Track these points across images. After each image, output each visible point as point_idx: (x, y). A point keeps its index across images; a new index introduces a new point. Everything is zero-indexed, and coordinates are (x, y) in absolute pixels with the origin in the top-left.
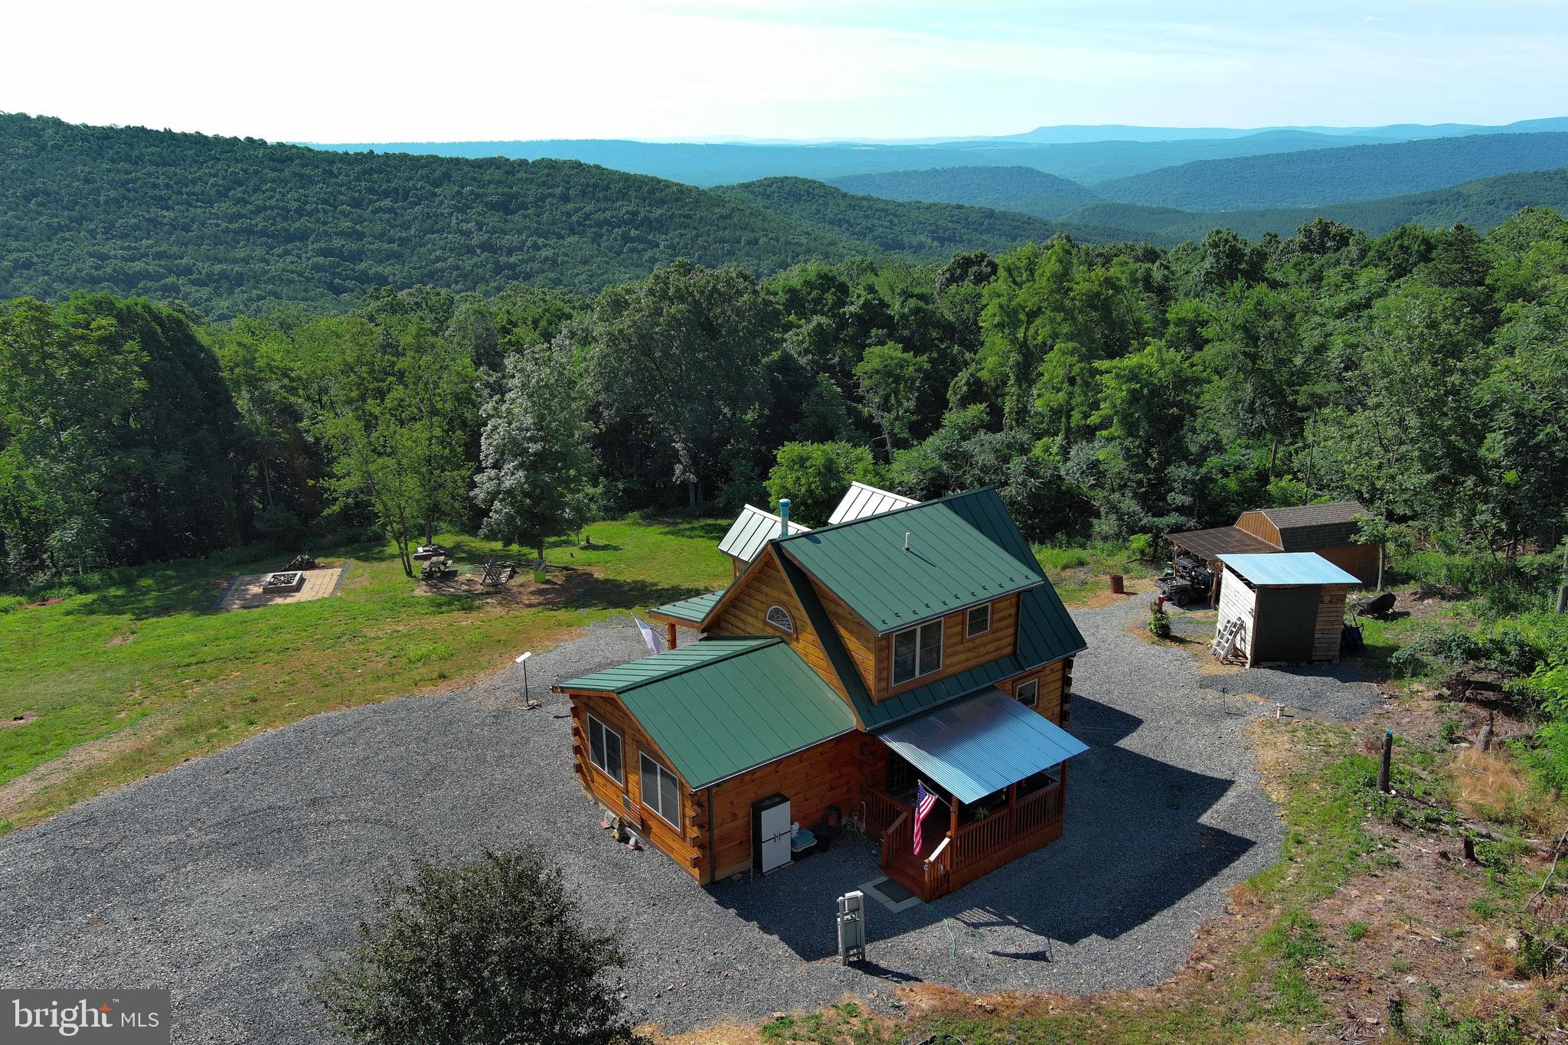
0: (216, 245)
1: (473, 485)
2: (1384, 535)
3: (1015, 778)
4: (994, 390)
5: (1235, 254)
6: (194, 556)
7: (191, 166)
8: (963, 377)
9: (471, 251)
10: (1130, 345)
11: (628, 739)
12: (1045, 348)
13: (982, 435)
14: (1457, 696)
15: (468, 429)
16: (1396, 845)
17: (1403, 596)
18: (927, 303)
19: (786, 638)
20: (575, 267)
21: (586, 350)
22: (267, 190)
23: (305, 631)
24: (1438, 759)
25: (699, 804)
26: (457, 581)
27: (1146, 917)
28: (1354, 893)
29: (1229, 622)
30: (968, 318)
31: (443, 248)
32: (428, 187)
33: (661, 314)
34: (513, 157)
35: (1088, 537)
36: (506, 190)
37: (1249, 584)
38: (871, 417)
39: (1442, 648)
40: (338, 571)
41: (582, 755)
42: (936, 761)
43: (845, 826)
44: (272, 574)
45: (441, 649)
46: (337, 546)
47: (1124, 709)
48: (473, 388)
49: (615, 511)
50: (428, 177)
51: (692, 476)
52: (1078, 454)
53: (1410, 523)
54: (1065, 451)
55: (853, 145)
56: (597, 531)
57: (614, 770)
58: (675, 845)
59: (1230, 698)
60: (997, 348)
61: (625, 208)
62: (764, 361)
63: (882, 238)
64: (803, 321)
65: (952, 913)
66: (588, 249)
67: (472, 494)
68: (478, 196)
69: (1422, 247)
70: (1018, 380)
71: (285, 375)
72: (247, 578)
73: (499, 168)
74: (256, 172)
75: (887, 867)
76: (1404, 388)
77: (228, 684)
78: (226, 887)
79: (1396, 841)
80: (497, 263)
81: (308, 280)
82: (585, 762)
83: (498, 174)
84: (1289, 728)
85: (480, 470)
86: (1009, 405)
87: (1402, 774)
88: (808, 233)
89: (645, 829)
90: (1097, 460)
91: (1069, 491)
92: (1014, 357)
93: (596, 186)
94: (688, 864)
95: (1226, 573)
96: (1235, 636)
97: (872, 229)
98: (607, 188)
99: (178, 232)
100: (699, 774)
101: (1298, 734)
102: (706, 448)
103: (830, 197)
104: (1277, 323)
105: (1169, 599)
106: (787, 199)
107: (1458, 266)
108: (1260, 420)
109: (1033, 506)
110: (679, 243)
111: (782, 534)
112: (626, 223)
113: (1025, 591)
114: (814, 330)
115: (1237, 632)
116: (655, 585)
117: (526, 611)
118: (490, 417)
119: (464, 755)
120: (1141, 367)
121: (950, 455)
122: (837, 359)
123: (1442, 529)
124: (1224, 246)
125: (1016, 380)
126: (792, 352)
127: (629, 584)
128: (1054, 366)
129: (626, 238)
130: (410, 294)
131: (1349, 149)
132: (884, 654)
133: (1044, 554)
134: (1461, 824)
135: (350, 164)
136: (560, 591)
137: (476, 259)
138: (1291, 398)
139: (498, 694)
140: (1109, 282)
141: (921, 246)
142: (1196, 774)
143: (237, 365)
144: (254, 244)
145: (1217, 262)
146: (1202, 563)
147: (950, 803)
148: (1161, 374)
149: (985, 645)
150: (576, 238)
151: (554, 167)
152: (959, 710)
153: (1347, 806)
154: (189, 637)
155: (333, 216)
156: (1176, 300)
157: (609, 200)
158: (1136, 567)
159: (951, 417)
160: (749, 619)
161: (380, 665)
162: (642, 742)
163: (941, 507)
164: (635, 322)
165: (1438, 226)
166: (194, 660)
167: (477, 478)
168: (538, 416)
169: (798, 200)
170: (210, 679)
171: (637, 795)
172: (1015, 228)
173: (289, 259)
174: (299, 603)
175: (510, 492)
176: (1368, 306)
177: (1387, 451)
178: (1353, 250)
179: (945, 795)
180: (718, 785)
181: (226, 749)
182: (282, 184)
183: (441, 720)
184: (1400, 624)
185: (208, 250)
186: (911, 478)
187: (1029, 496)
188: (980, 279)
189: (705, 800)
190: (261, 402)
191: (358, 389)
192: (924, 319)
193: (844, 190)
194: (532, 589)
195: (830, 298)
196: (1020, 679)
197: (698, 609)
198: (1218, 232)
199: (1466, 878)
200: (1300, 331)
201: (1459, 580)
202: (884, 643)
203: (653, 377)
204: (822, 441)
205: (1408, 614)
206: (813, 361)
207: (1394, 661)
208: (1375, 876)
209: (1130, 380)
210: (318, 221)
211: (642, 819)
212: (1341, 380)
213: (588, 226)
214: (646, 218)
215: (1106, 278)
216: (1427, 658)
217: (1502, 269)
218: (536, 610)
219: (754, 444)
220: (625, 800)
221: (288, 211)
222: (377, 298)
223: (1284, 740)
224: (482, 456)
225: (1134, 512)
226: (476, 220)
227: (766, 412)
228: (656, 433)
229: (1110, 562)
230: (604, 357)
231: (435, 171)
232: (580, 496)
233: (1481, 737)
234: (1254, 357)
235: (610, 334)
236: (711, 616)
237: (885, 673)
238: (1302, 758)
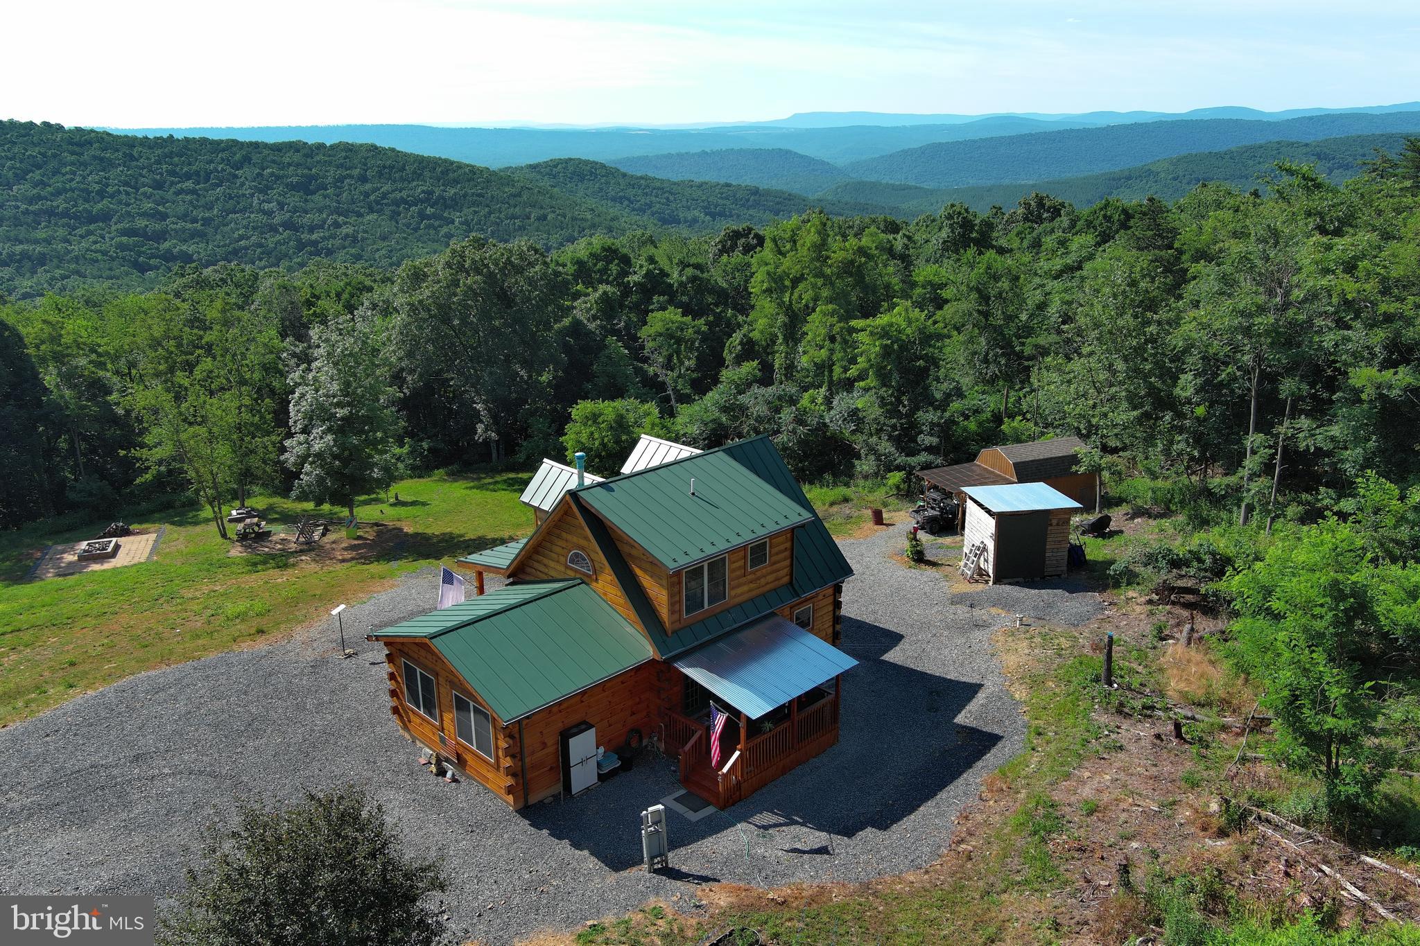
0: (16, 226)
1: (283, 450)
2: (1100, 465)
3: (796, 693)
4: (765, 348)
5: (967, 225)
6: (5, 528)
8: (737, 337)
9: (273, 229)
10: (881, 306)
11: (442, 680)
12: (810, 310)
13: (756, 389)
14: (1164, 601)
15: (277, 397)
16: (1119, 731)
17: (1117, 517)
18: (702, 272)
19: (586, 579)
20: (374, 243)
21: (388, 320)
22: (67, 173)
23: (123, 595)
24: (1151, 654)
25: (511, 736)
26: (271, 541)
27: (913, 809)
28: (1087, 774)
29: (973, 545)
30: (739, 285)
31: (246, 227)
32: (229, 169)
33: (458, 285)
34: (311, 140)
35: (851, 476)
36: (306, 171)
37: (988, 512)
38: (656, 375)
39: (1150, 559)
40: (153, 536)
41: (398, 698)
42: (725, 683)
43: (646, 746)
44: (85, 543)
45: (258, 606)
46: (150, 512)
47: (886, 626)
48: (280, 358)
49: (422, 469)
50: (228, 160)
51: (493, 434)
52: (840, 404)
53: (1121, 453)
54: (828, 401)
55: (630, 130)
56: (405, 488)
57: (429, 710)
58: (490, 775)
59: (977, 612)
60: (767, 311)
61: (419, 189)
62: (556, 326)
63: (660, 213)
64: (590, 289)
65: (744, 818)
66: (386, 226)
67: (282, 458)
68: (278, 178)
69: (1122, 217)
70: (786, 340)
71: (93, 351)
72: (61, 548)
73: (298, 151)
74: (54, 156)
75: (685, 781)
76: (1111, 337)
77: (45, 650)
78: (50, 846)
79: (1119, 727)
80: (299, 240)
81: (113, 259)
82: (401, 704)
83: (297, 158)
84: (1028, 635)
85: (290, 435)
86: (778, 361)
87: (1122, 669)
88: (592, 210)
89: (461, 762)
90: (857, 408)
91: (833, 436)
92: (782, 319)
93: (392, 167)
94: (503, 791)
95: (969, 503)
96: (979, 558)
97: (650, 206)
98: (403, 169)
100: (509, 709)
101: (1035, 640)
102: (505, 409)
103: (611, 176)
104: (1005, 284)
105: (922, 528)
106: (571, 178)
107: (1151, 232)
108: (993, 368)
109: (802, 451)
110: (472, 220)
111: (579, 485)
112: (422, 201)
113: (798, 527)
114: (601, 297)
115: (980, 555)
116: (462, 536)
117: (339, 567)
118: (297, 385)
119: (284, 704)
120: (891, 325)
121: (728, 408)
122: (623, 324)
123: (1147, 458)
124: (958, 218)
125: (784, 339)
126: (582, 318)
127: (437, 536)
128: (816, 326)
129: (422, 216)
130: (215, 271)
131: (1059, 132)
132: (676, 589)
133: (813, 493)
134: (1171, 709)
135: (150, 148)
136: (370, 546)
137: (278, 237)
138: (1018, 349)
139: (315, 645)
140: (862, 251)
141: (695, 220)
142: (950, 680)
143: (43, 342)
144: (55, 224)
145: (953, 232)
146: (949, 495)
147: (739, 719)
148: (909, 331)
149: (764, 576)
150: (375, 216)
151: (351, 150)
152: (742, 636)
153: (1078, 700)
155: (136, 199)
156: (919, 266)
157: (405, 180)
158: (892, 500)
159: (726, 374)
160: (552, 564)
161: (199, 624)
162: (455, 683)
163: (721, 454)
164: (433, 293)
165: (1133, 199)
166: (8, 629)
167: (287, 443)
168: (344, 384)
169: (582, 180)
170: (27, 646)
171: (452, 731)
172: (778, 203)
173: (92, 238)
174: (115, 569)
175: (319, 455)
176: (1080, 268)
177: (1099, 392)
178: (1065, 221)
179: (734, 712)
180: (528, 718)
181: (46, 713)
182: (82, 167)
183: (260, 673)
184: (1116, 541)
185: (8, 231)
186: (694, 430)
187: (798, 442)
188: (748, 249)
189: (516, 732)
190: (69, 377)
191: (167, 362)
192: (700, 285)
193: (623, 170)
194: (344, 545)
195: (614, 268)
196: (797, 605)
197: (503, 557)
198: (953, 206)
199: (1176, 755)
200: (1025, 289)
201: (1162, 501)
202: (675, 579)
203: (453, 344)
204: (613, 398)
205: (1121, 532)
206: (602, 327)
207: (1112, 573)
208: (1103, 758)
209: (882, 337)
210: (120, 202)
211: (457, 753)
212: (1059, 332)
213: (386, 205)
214: (441, 197)
215: (859, 248)
216: (1139, 569)
217: (1187, 235)
218: (349, 564)
219: (550, 403)
220: (441, 737)
221: (89, 193)
222: (183, 276)
223: (1023, 646)
224: (291, 422)
225: (889, 452)
226: (277, 201)
227: (560, 373)
228: (458, 396)
229: (871, 498)
230: (405, 326)
231: (235, 154)
232: (387, 456)
233: (1185, 634)
234: (986, 315)
235: (411, 304)
236: (516, 562)
237: (677, 606)
238: (1039, 661)
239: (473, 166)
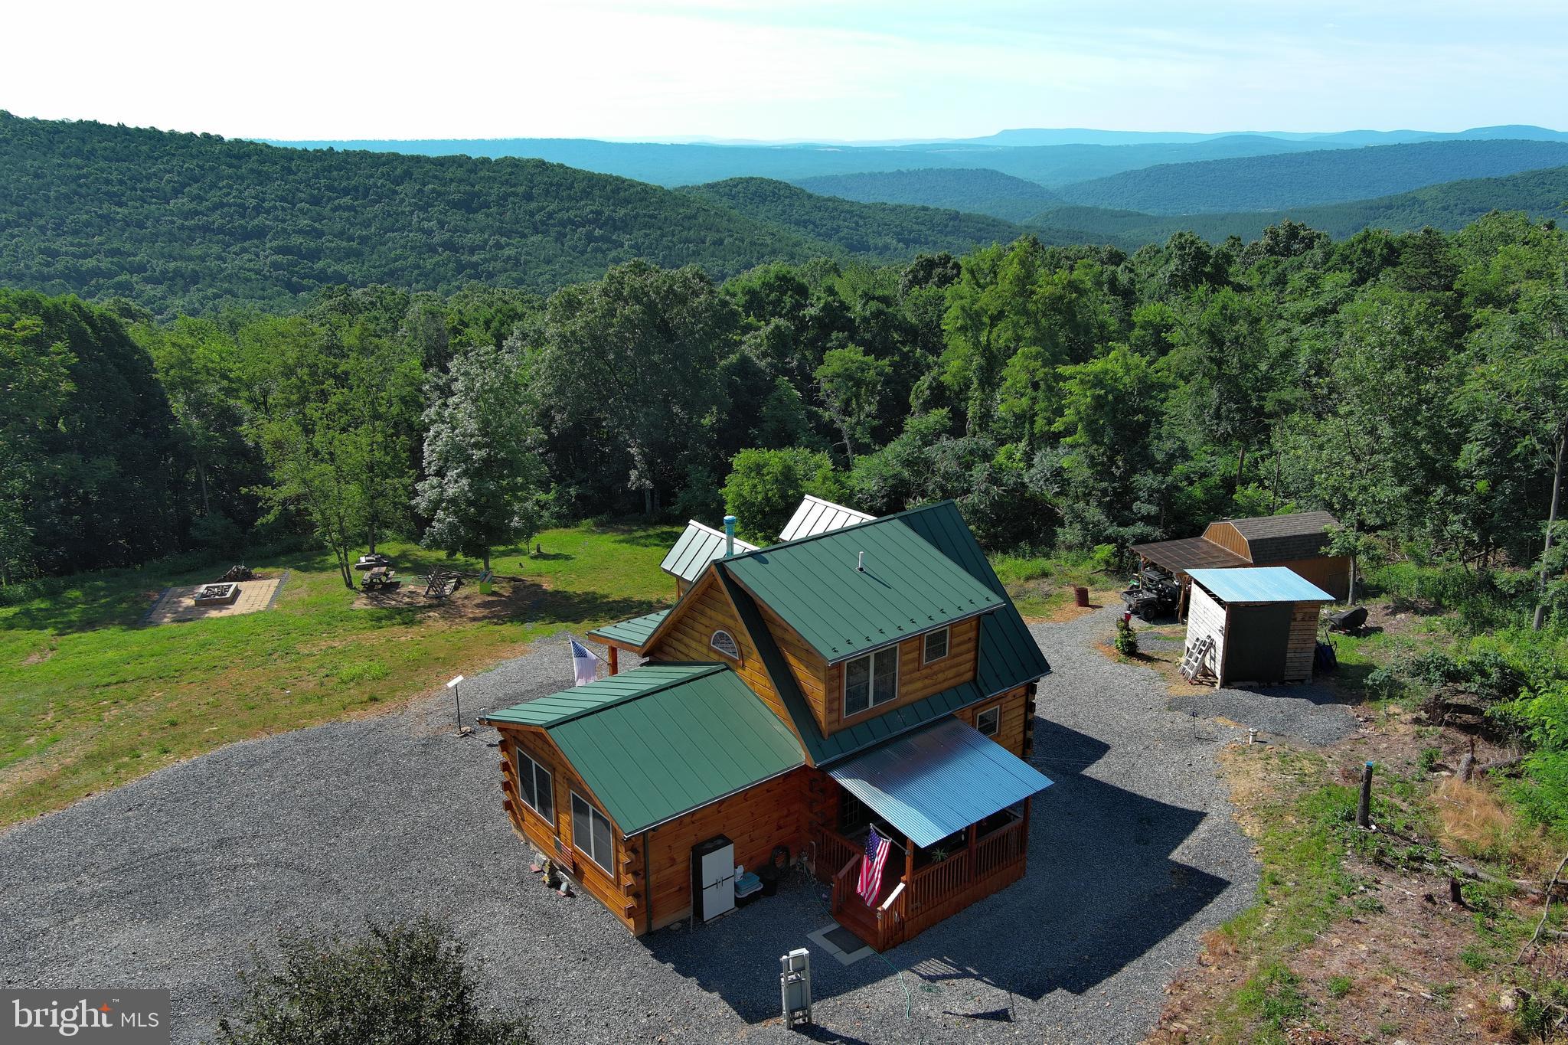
0: (171, 242)
1: (416, 493)
2: (1355, 548)
3: (975, 819)
4: (957, 394)
5: (1201, 256)
6: (127, 566)
7: (145, 162)
8: (925, 381)
9: (432, 250)
10: (1094, 348)
11: (559, 777)
12: (1010, 352)
13: (945, 441)
14: (1434, 720)
15: (415, 433)
16: (1378, 886)
17: (1375, 610)
18: (889, 305)
19: (731, 665)
20: (538, 266)
21: (537, 352)
22: (224, 187)
23: (235, 647)
24: (1418, 788)
25: (634, 850)
26: (399, 594)
27: (1114, 969)
28: (1336, 941)
29: (1198, 639)
30: (932, 321)
31: (404, 247)
32: (389, 185)
33: (614, 316)
34: (475, 155)
35: (1052, 546)
36: (469, 188)
37: (1218, 601)
38: (832, 421)
39: (1420, 668)
40: (275, 582)
41: (512, 792)
42: (889, 798)
43: (794, 867)
44: (205, 586)
45: (376, 668)
46: (277, 555)
47: (1090, 734)
48: (420, 391)
49: (569, 518)
50: (389, 175)
51: (648, 482)
52: (1042, 461)
53: (1379, 532)
54: (1028, 458)
55: (819, 147)
56: (549, 540)
57: (544, 809)
58: (609, 893)
59: (1200, 722)
60: (961, 351)
61: (588, 208)
62: (723, 363)
63: (847, 239)
64: (763, 322)
65: (907, 965)
66: (551, 248)
67: (413, 502)
68: (439, 194)
69: (1385, 251)
70: (982, 384)
71: (224, 377)
72: (180, 590)
73: (461, 166)
74: (212, 169)
75: (838, 913)
76: (1377, 396)
77: (148, 705)
78: (115, 942)
79: (1378, 882)
80: (458, 262)
81: (266, 278)
82: (515, 799)
83: (460, 173)
84: (1263, 755)
85: (422, 477)
86: (972, 410)
87: (1382, 806)
88: (773, 234)
89: (578, 873)
90: (1061, 467)
91: (1033, 497)
92: (978, 361)
93: (558, 185)
94: (623, 913)
95: (1195, 589)
96: (1204, 655)
97: (837, 230)
98: (571, 187)
99: (132, 229)
100: (633, 819)
101: (1271, 762)
102: (661, 451)
103: (795, 198)
104: (1242, 327)
105: (1135, 612)
106: (752, 199)
107: (1427, 270)
108: (1225, 427)
109: (996, 515)
110: (643, 243)
111: (728, 554)
112: (590, 222)
113: (986, 614)
114: (772, 332)
115: (1206, 651)
116: (606, 596)
117: (469, 625)
118: (433, 422)
119: (388, 789)
120: (1106, 372)
121: (911, 462)
122: (795, 363)
123: (1411, 539)
124: (1190, 248)
125: (979, 384)
126: (751, 355)
127: (579, 595)
128: (1016, 371)
129: (590, 238)
130: (365, 293)
131: (1308, 154)
132: (835, 684)
133: (1002, 565)
134: (1445, 862)
135: (309, 161)
136: (506, 603)
137: (437, 258)
138: (1255, 403)
139: (430, 719)
140: (1073, 286)
141: (886, 247)
142: (1165, 805)
143: (172, 367)
144: (210, 241)
145: (1183, 264)
146: (1169, 576)
147: (905, 847)
148: (1127, 380)
149: (943, 671)
150: (539, 237)
151: (517, 166)
152: (913, 742)
153: (1325, 842)
154: (111, 654)
155: (292, 214)
156: (1141, 302)
157: (573, 199)
158: (1101, 577)
159: (912, 423)
160: (694, 644)
161: (311, 685)
162: (573, 781)
163: (897, 523)
164: (587, 323)
165: (1396, 231)
166: (114, 679)
167: (419, 486)
168: (483, 422)
169: (763, 201)
170: (129, 700)
171: (569, 837)
172: (980, 230)
173: (247, 256)
174: (232, 617)
175: (453, 501)
176: (1334, 311)
177: (1358, 460)
178: (1318, 253)
179: (899, 838)
180: (653, 830)
181: (133, 783)
182: (239, 181)
183: (366, 750)
184: (1373, 641)
185: (163, 247)
186: (872, 485)
187: (991, 504)
188: (945, 280)
189: (640, 845)
190: (197, 406)
191: (299, 392)
192: (885, 321)
193: (808, 191)
194: (478, 601)
195: (788, 300)
196: (980, 706)
197: (640, 630)
198: (1181, 235)
199: (1453, 924)
200: (1266, 335)
201: (1432, 594)
202: (835, 672)
203: (607, 381)
204: (780, 446)
205: (1380, 629)
206: (770, 365)
207: (1370, 683)
208: (1358, 922)
209: (1094, 386)
210: (276, 219)
211: (574, 863)
212: (1308, 385)
213: (552, 225)
214: (610, 218)
215: (1069, 282)
216: (1406, 679)
217: (1471, 273)
218: (480, 624)
219: (713, 448)
220: (556, 841)
221: (245, 209)
222: (331, 297)
223: (1257, 768)
224: (425, 464)
225: (1099, 521)
226: (437, 219)
227: (724, 416)
228: (612, 438)
229: (1075, 573)
230: (556, 360)
231: (396, 169)
232: (529, 505)
233: (1463, 765)
234: (1219, 362)
235: (562, 336)
236: (652, 639)
237: (836, 704)
238: (1277, 788)
239: (646, 185)
